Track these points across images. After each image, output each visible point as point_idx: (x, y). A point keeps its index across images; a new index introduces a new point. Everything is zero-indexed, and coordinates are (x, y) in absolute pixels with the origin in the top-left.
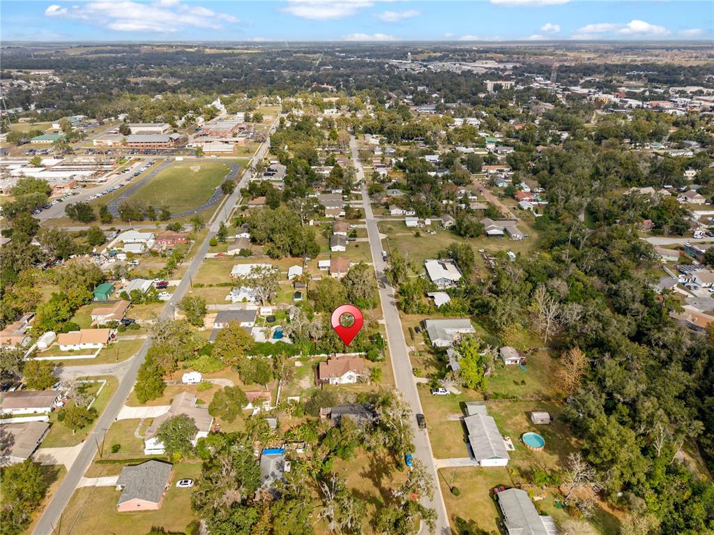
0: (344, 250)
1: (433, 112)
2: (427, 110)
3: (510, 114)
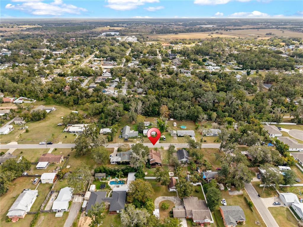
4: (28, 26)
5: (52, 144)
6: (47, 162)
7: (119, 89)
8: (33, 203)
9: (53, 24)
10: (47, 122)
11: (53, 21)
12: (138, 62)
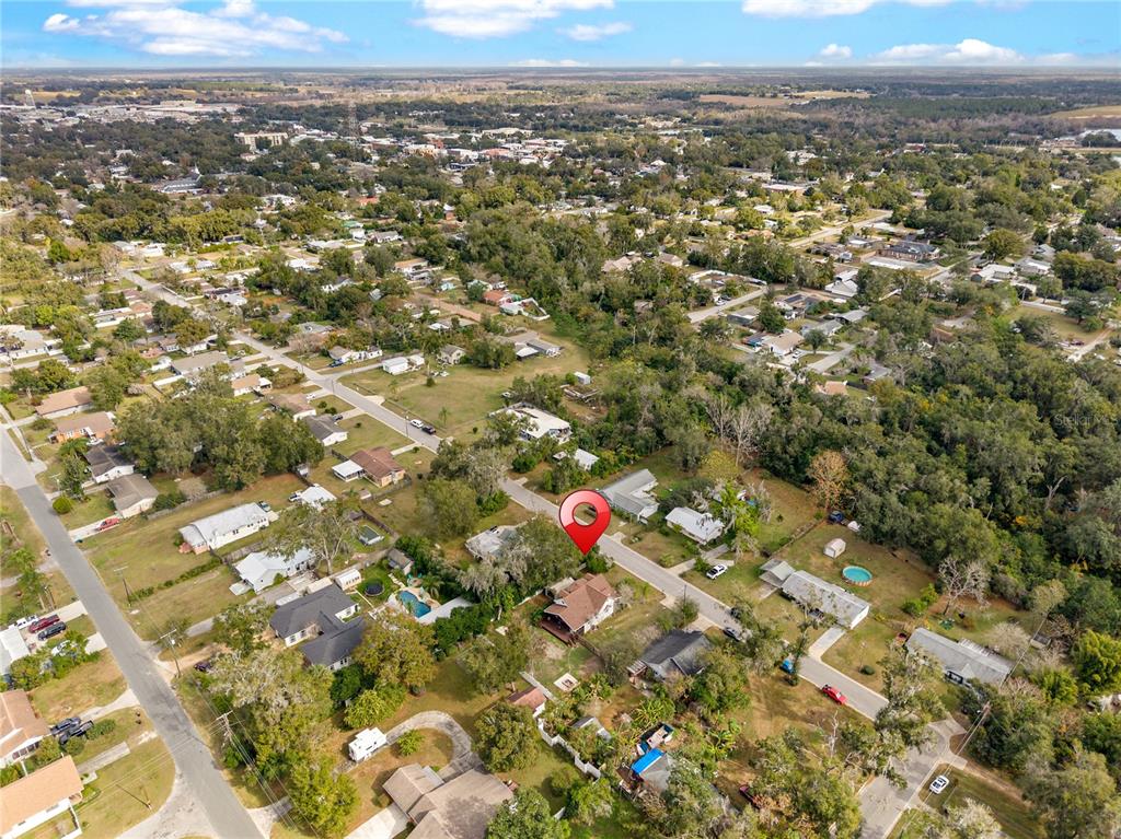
0: (345, 438)
1: (195, 191)
2: (182, 188)
3: (334, 183)
4: (829, 94)
5: (431, 434)
6: (360, 469)
7: (815, 347)
8: (238, 537)
9: (919, 87)
10: (497, 379)
11: (930, 79)
12: (1044, 268)
